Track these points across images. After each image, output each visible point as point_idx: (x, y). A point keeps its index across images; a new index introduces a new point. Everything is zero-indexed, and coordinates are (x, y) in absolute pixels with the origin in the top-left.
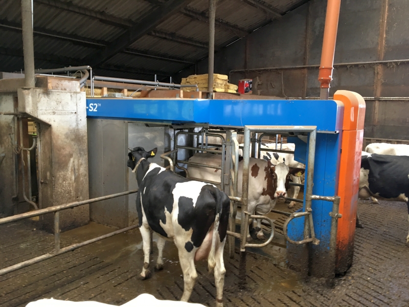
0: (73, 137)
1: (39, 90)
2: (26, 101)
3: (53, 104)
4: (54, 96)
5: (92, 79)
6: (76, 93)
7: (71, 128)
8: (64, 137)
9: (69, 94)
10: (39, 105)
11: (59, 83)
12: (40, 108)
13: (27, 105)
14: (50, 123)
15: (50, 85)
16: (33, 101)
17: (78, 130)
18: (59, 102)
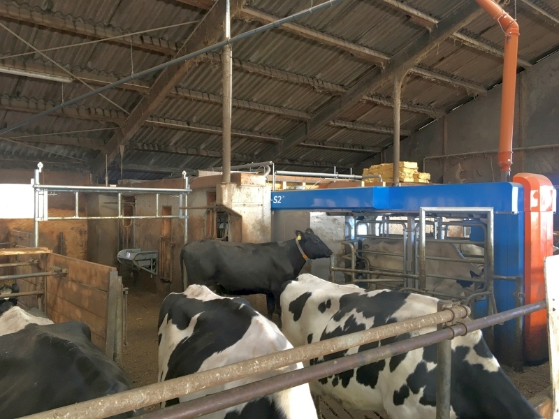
0: (259, 228)
1: (233, 185)
2: (224, 195)
3: (244, 197)
4: (245, 189)
5: (274, 174)
6: (262, 186)
7: (258, 219)
8: (251, 227)
9: (257, 188)
10: (233, 198)
11: (249, 178)
12: (233, 201)
13: (224, 198)
14: (241, 214)
15: (242, 180)
16: (228, 194)
17: (263, 221)
18: (248, 195)
